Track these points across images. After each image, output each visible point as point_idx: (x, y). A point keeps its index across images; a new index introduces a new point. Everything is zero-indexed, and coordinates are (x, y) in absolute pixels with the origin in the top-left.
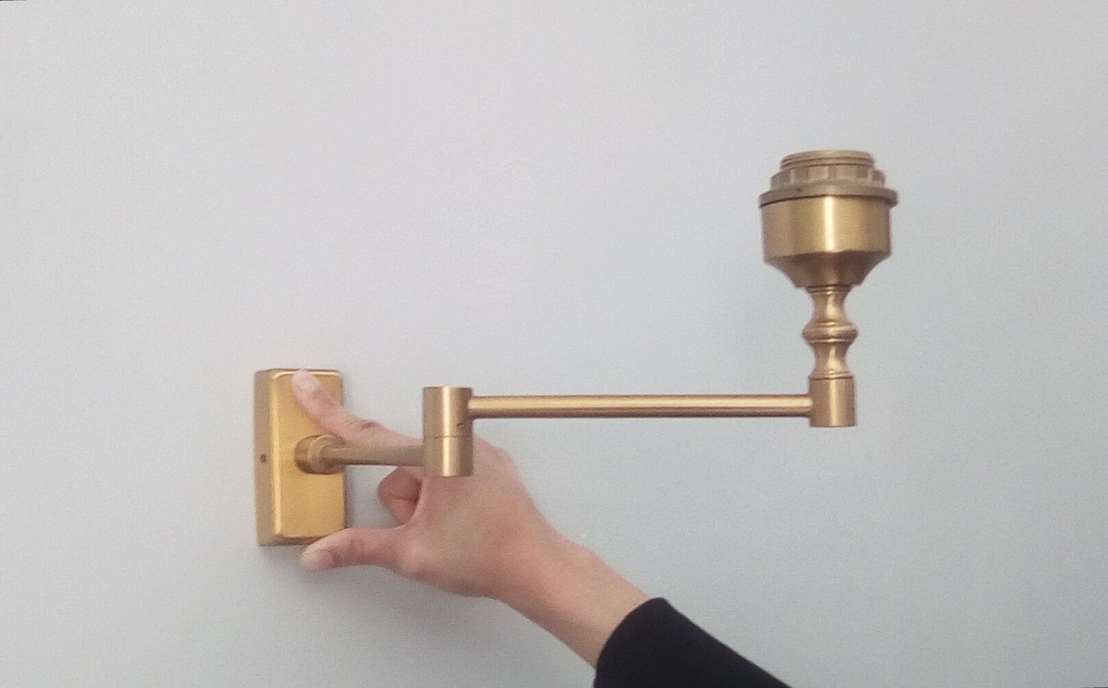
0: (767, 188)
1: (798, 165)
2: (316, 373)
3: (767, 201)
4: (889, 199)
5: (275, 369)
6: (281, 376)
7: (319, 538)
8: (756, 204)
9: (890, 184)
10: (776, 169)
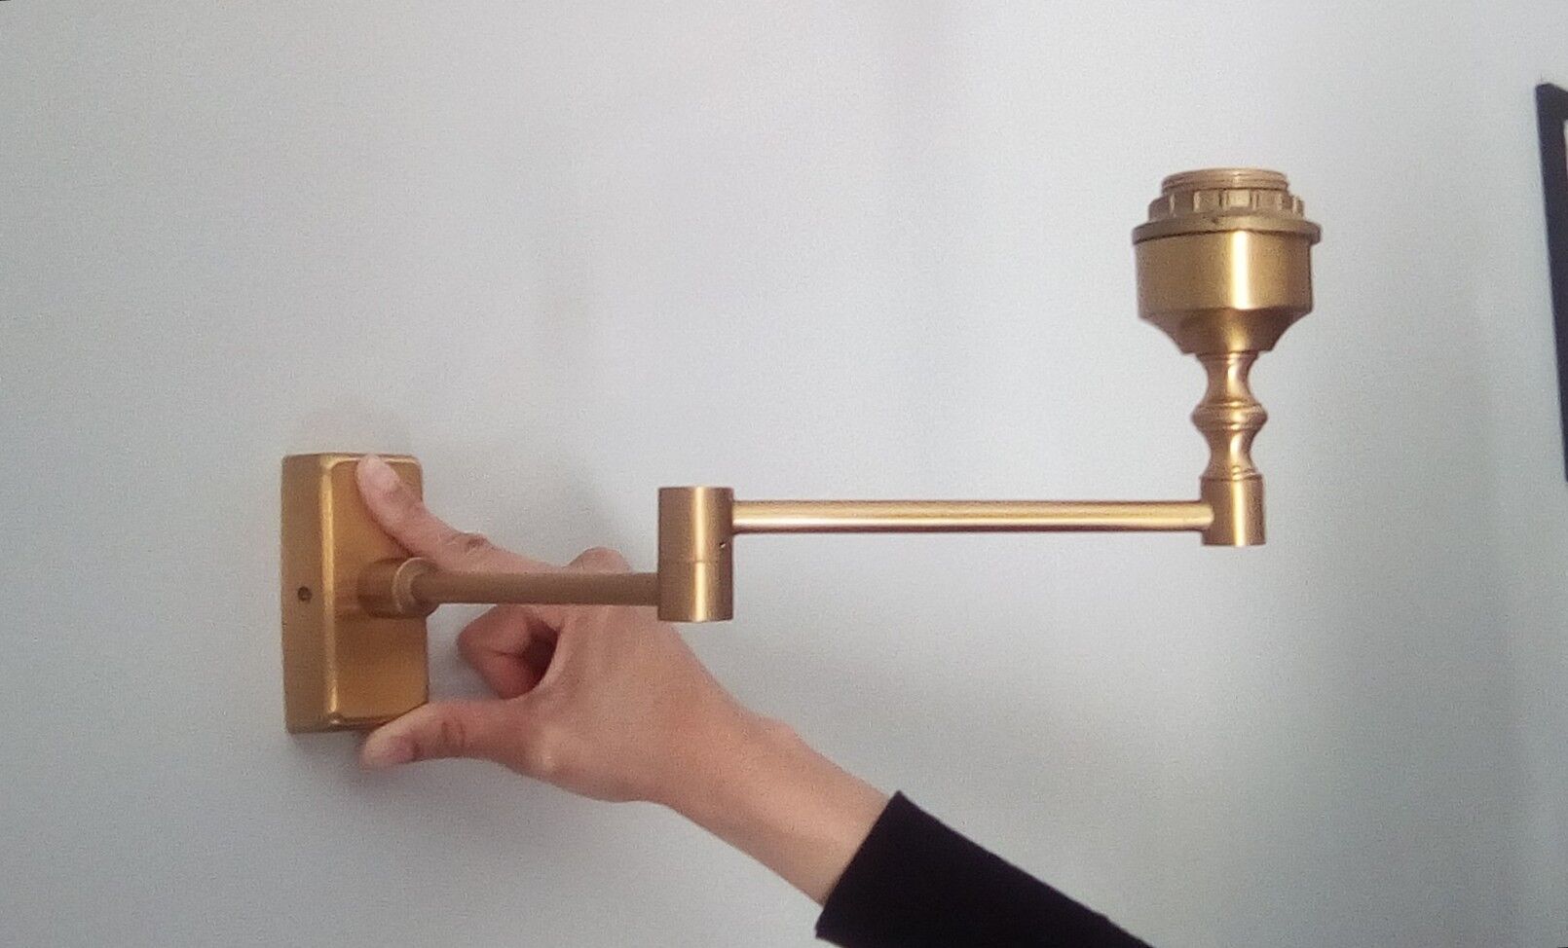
0: (1143, 218)
1: (1180, 188)
2: (392, 460)
3: (1143, 236)
4: (1309, 235)
5: (328, 454)
6: (340, 464)
7: (394, 718)
8: (1128, 239)
9: (1310, 215)
10: (1156, 193)
